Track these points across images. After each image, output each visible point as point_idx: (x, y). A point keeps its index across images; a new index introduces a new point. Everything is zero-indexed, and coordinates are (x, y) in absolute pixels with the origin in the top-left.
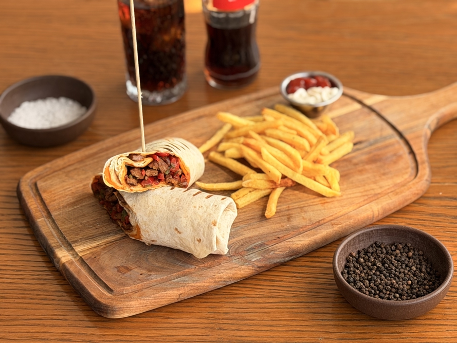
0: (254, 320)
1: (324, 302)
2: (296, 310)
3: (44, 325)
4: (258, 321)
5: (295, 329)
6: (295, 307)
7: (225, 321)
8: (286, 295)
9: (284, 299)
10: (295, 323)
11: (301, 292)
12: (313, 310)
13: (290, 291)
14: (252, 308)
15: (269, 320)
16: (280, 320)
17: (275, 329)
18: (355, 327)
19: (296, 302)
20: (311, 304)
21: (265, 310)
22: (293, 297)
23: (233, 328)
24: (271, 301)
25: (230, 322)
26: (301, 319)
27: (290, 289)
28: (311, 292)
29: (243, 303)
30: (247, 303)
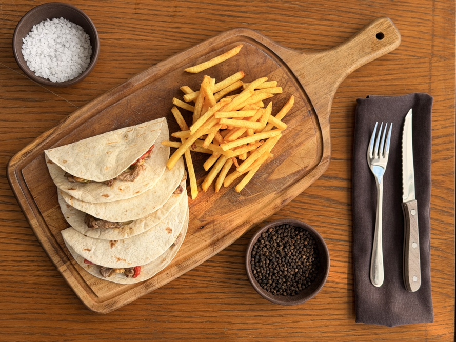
0: (179, 311)
1: (229, 293)
2: (209, 301)
3: (29, 320)
4: (181, 313)
5: (208, 319)
6: (208, 297)
7: (159, 313)
8: (201, 285)
9: (201, 290)
10: (208, 314)
11: (212, 281)
12: (220, 301)
13: (205, 281)
14: (178, 299)
15: (189, 312)
16: (198, 311)
17: (193, 320)
18: (249, 318)
19: (209, 293)
20: (219, 294)
21: (187, 301)
22: (207, 287)
23: (165, 320)
24: (191, 292)
25: (163, 313)
26: (212, 310)
27: (204, 279)
28: (220, 282)
29: (172, 294)
30: (175, 293)
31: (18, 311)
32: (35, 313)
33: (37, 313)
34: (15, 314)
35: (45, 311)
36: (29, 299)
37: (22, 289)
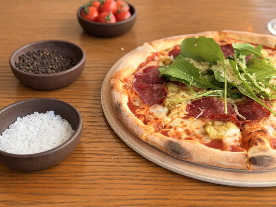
31: (135, 197)
32: (156, 199)
33: (158, 199)
34: (132, 200)
35: (168, 197)
36: (148, 186)
37: (138, 177)
